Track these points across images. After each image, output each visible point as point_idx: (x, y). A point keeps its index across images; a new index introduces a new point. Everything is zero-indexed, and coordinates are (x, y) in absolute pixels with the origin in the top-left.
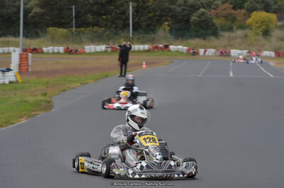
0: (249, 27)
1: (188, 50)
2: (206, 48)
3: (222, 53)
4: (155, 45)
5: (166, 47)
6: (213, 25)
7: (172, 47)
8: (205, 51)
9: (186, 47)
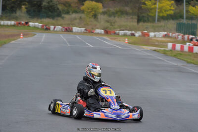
0: (83, 12)
1: (43, 26)
2: (55, 25)
3: (66, 29)
4: (18, 22)
5: (27, 23)
6: (58, 9)
7: (31, 24)
8: (55, 28)
9: (41, 25)
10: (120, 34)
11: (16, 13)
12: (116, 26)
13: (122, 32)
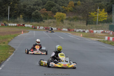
0: (55, 18)
1: (32, 27)
3: (46, 28)
4: (19, 24)
5: (24, 25)
6: (41, 17)
7: (26, 25)
8: (39, 27)
9: (32, 26)
10: (77, 31)
11: (17, 19)
12: (74, 27)
13: (77, 30)
